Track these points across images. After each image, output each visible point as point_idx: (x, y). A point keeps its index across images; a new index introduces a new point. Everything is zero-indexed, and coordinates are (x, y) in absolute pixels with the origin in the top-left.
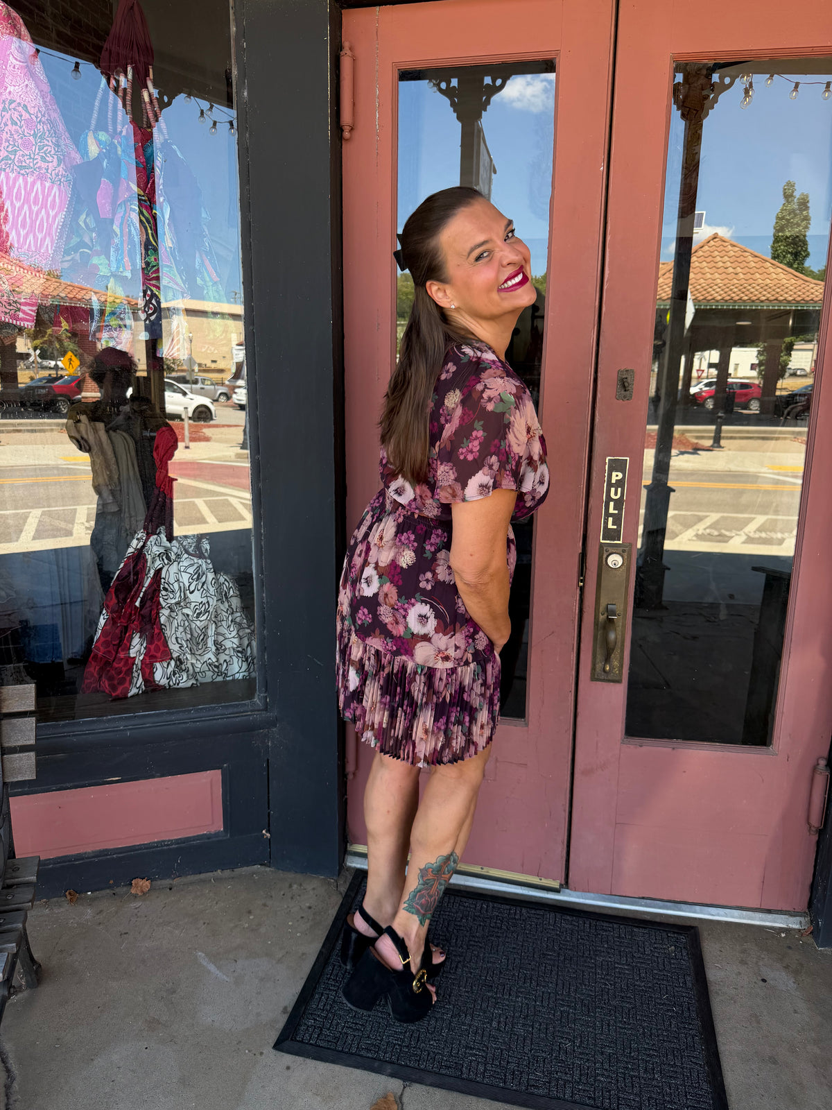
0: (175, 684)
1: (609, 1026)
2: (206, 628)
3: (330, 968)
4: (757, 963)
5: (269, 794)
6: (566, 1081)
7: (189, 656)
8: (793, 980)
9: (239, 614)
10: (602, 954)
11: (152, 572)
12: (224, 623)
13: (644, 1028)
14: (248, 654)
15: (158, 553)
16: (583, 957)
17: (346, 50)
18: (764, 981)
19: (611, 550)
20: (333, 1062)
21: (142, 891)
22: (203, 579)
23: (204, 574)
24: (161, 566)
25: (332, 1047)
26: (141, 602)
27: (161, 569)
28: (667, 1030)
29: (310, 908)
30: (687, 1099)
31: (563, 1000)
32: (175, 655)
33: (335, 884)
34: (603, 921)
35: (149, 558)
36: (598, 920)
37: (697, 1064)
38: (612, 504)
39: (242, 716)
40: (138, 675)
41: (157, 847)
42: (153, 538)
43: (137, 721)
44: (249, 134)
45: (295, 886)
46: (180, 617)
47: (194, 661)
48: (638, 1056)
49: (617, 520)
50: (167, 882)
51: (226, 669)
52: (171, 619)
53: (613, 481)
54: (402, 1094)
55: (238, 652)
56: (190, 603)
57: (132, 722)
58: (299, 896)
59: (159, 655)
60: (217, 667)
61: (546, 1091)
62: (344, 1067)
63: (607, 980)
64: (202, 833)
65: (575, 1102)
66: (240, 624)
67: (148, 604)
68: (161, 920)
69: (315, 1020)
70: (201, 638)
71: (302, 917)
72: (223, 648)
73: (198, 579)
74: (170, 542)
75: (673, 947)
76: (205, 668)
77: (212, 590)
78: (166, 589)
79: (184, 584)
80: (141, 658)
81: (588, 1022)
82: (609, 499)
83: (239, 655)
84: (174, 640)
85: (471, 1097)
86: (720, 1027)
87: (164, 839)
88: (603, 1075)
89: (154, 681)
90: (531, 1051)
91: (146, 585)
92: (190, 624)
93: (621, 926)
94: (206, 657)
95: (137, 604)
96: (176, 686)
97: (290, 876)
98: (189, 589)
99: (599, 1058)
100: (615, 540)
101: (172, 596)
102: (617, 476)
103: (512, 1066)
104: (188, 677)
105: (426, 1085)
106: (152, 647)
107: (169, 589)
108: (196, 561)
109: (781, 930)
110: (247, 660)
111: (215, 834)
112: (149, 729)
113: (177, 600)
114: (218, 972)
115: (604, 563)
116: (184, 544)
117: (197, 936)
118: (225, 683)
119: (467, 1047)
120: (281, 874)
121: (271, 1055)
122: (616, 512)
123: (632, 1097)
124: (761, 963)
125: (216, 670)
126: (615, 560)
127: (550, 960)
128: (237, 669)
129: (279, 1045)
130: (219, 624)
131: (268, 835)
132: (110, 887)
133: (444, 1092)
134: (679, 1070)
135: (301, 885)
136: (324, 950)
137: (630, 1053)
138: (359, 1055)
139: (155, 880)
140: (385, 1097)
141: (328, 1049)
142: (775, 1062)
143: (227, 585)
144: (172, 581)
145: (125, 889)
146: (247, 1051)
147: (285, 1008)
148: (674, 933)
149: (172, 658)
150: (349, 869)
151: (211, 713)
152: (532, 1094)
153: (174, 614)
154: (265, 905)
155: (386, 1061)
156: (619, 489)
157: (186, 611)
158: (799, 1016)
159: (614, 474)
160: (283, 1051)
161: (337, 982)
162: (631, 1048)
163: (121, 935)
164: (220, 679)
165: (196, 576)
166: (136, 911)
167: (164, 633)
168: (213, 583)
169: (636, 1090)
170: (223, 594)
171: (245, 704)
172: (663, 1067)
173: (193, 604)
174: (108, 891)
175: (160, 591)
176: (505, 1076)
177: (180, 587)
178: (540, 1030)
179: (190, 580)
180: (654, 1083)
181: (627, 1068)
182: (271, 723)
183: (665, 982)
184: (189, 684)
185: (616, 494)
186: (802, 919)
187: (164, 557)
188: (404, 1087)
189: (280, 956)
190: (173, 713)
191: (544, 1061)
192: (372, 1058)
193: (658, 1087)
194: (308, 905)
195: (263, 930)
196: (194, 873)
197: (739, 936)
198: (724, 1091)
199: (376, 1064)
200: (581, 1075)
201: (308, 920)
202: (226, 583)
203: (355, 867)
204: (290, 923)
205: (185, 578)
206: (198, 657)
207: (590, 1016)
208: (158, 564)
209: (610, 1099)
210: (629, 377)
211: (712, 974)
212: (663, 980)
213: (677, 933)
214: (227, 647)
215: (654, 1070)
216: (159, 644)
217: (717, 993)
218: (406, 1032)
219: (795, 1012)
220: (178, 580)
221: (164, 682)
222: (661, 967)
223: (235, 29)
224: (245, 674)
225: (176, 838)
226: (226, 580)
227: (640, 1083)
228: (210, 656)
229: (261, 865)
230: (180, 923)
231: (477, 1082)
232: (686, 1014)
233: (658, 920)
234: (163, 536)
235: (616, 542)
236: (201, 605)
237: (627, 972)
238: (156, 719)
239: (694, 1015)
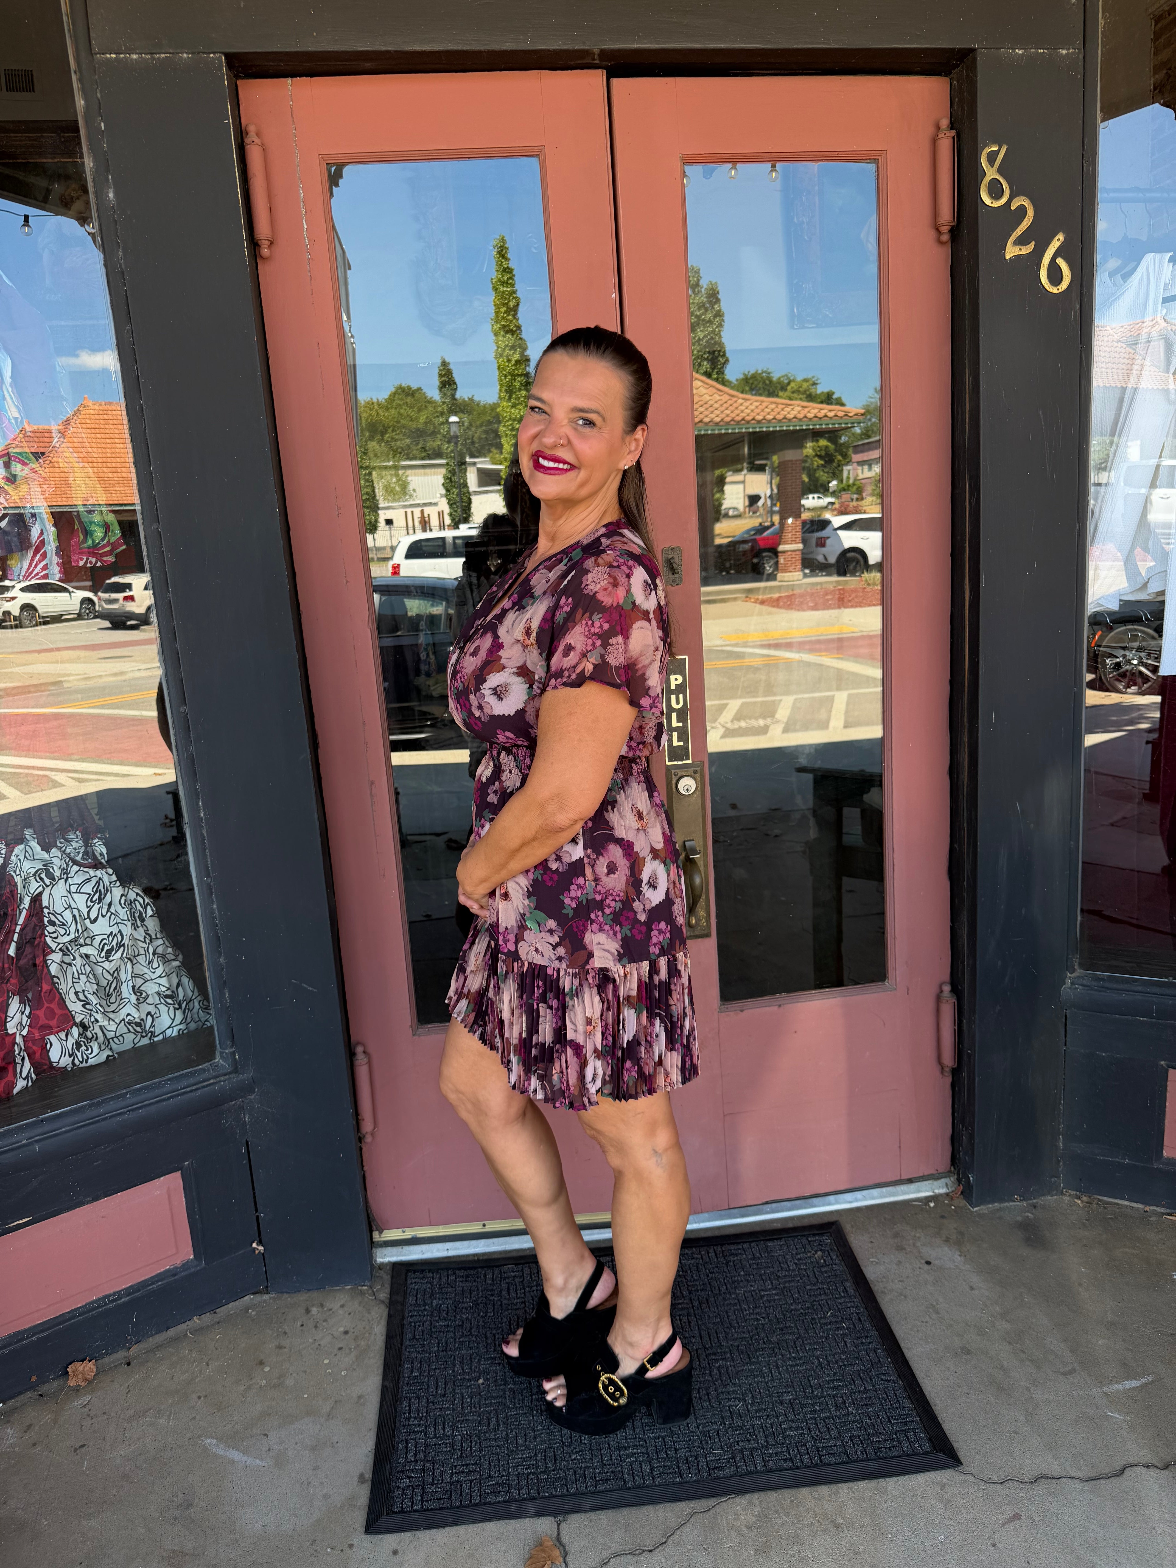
0: (82, 1062)
1: (777, 1367)
2: (118, 970)
3: (405, 1403)
4: (914, 1245)
5: (254, 1189)
6: (752, 1450)
7: (99, 1017)
8: (958, 1253)
9: (160, 942)
10: (741, 1284)
11: (27, 901)
12: (141, 959)
13: (818, 1358)
14: (181, 997)
15: (33, 871)
16: (720, 1294)
17: (252, 137)
18: (928, 1263)
19: (680, 773)
20: (455, 1523)
21: (86, 1380)
22: (108, 899)
23: (107, 891)
24: (41, 889)
25: (445, 1505)
26: (18, 949)
27: (40, 894)
28: (844, 1353)
29: (346, 1333)
30: (892, 1425)
31: (714, 1354)
32: (78, 1019)
33: (370, 1292)
34: (728, 1244)
35: (18, 880)
36: (722, 1245)
37: (888, 1381)
38: (674, 715)
39: (203, 1087)
40: (23, 1059)
41: (99, 1307)
42: (18, 849)
43: (47, 1127)
44: (124, 252)
45: (314, 1310)
46: (79, 961)
47: (106, 1023)
48: (822, 1392)
49: (683, 736)
50: (121, 1355)
51: (152, 1026)
52: (65, 966)
53: (673, 687)
54: (559, 1534)
55: (167, 996)
56: (93, 938)
57: (40, 1130)
58: (325, 1321)
59: (53, 1023)
60: (138, 1024)
61: (733, 1469)
62: (471, 1526)
63: (757, 1313)
64: (163, 1270)
65: (770, 1471)
66: (163, 956)
67: (28, 949)
68: (131, 1412)
69: (409, 1477)
70: (114, 985)
71: (340, 1349)
72: (144, 995)
73: (100, 900)
74: (48, 851)
75: (819, 1253)
76: (123, 1029)
77: (123, 913)
78: (52, 923)
79: (79, 911)
80: (25, 1033)
81: (751, 1371)
82: (671, 709)
83: (169, 1001)
84: (73, 996)
85: (646, 1507)
86: (900, 1331)
87: (107, 1293)
88: (790, 1428)
89: (51, 1063)
90: (698, 1427)
91: (21, 922)
92: (92, 970)
93: (752, 1244)
94: (123, 1013)
95: (12, 952)
96: (84, 1064)
97: (302, 1297)
98: (89, 917)
99: (780, 1409)
100: (682, 760)
101: (62, 932)
102: (676, 680)
103: (682, 1453)
104: (100, 1047)
105: (586, 1511)
106: (41, 1013)
107: (57, 922)
108: (92, 872)
109: (928, 1199)
110: (180, 1007)
111: (183, 1265)
112: (68, 1135)
113: (72, 936)
114: (245, 1458)
115: (674, 790)
116: (68, 851)
117: (194, 1418)
118: (152, 1046)
119: (619, 1449)
120: (287, 1299)
121: (365, 1543)
122: (680, 724)
123: (832, 1443)
124: (918, 1244)
125: (138, 1029)
126: (687, 785)
127: (683, 1309)
128: (168, 1022)
129: (373, 1526)
130: (135, 961)
131: (261, 1248)
132: (33, 1387)
133: (610, 1513)
134: (873, 1394)
135: (322, 1305)
136: (387, 1383)
137: (813, 1392)
138: (485, 1504)
139: (102, 1357)
140: (540, 1544)
141: (440, 1509)
142: (969, 1352)
143: (142, 901)
144: (59, 909)
145: (55, 1384)
146: (329, 1550)
147: (361, 1477)
148: (814, 1235)
149: (75, 1024)
150: (382, 1266)
151: (157, 1092)
152: (718, 1478)
153: (67, 959)
154: (280, 1347)
155: (524, 1499)
156: (681, 696)
157: (84, 950)
158: (976, 1292)
159: (673, 677)
160: (380, 1533)
161: (421, 1419)
162: (811, 1387)
163: (76, 1450)
164: (145, 1041)
165: (97, 896)
166: (86, 1410)
167: (58, 989)
168: (123, 901)
169: (834, 1433)
170: (137, 915)
171: (203, 1069)
172: (854, 1396)
173: (98, 939)
174: (29, 1394)
175: (44, 927)
176: (678, 1467)
177: (74, 916)
178: (700, 1398)
179: (89, 903)
180: (851, 1418)
181: (815, 1411)
182: (248, 1089)
183: (823, 1297)
184: (103, 1057)
185: (678, 702)
186: (947, 1180)
187: (43, 876)
188: (559, 1525)
189: (328, 1409)
190: (99, 1104)
191: (718, 1434)
192: (504, 1502)
193: (857, 1421)
194: (342, 1329)
195: (289, 1382)
196: (158, 1332)
197: (885, 1219)
198: (927, 1403)
199: (513, 1507)
200: (766, 1437)
201: (350, 1349)
202: (139, 898)
203: (390, 1263)
204: (326, 1361)
205: (80, 901)
206: (112, 1015)
207: (751, 1363)
208: (34, 886)
209: (808, 1453)
210: (676, 556)
211: (871, 1272)
212: (820, 1295)
213: (818, 1234)
214: (149, 993)
215: (844, 1403)
216: (52, 1006)
217: (883, 1292)
218: (536, 1455)
219: (972, 1288)
220: (70, 906)
221: (65, 1061)
222: (813, 1280)
223: (82, 102)
224: (181, 1027)
225: (124, 1287)
226: (137, 894)
227: (835, 1424)
228: (129, 1011)
229: (253, 1294)
230: (162, 1407)
231: (647, 1486)
232: (859, 1327)
233: (790, 1225)
234: (34, 844)
235: (684, 762)
236: (111, 938)
237: (776, 1297)
238: (76, 1118)
239: (868, 1325)
